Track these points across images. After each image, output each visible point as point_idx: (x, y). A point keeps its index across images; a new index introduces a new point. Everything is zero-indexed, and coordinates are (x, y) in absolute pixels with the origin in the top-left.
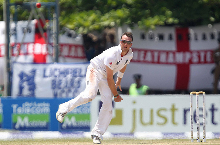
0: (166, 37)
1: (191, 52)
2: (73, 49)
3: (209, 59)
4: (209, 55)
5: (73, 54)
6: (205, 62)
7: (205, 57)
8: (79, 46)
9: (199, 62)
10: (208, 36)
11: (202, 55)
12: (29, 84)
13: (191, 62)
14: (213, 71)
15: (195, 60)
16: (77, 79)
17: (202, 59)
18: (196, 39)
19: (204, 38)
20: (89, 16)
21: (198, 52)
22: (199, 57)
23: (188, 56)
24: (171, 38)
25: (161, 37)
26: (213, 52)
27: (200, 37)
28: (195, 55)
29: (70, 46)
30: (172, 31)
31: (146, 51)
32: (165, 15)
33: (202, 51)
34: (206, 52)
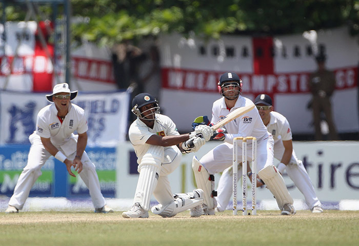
0: (238, 51)
1: (277, 76)
2: (94, 66)
3: (303, 86)
4: (304, 80)
5: (93, 74)
6: (299, 91)
7: (298, 83)
8: (103, 61)
9: (289, 91)
10: (303, 51)
11: (293, 79)
12: (25, 124)
13: (275, 90)
14: (310, 106)
15: (283, 87)
16: (97, 117)
17: (294, 87)
18: (284, 55)
19: (297, 53)
20: (117, 19)
21: (287, 75)
22: (288, 82)
23: (271, 81)
24: (245, 53)
25: (230, 52)
26: (310, 75)
27: (290, 52)
28: (282, 80)
29: (90, 62)
30: (248, 43)
31: (207, 74)
32: (235, 18)
33: (293, 74)
34: (299, 75)
